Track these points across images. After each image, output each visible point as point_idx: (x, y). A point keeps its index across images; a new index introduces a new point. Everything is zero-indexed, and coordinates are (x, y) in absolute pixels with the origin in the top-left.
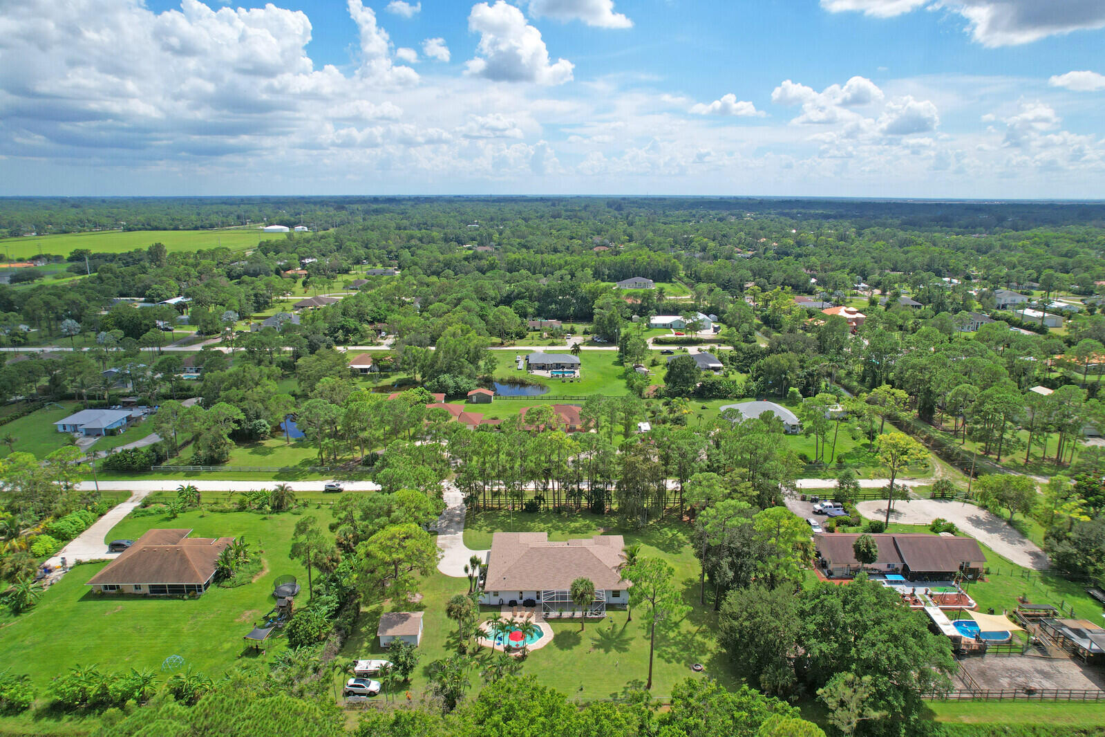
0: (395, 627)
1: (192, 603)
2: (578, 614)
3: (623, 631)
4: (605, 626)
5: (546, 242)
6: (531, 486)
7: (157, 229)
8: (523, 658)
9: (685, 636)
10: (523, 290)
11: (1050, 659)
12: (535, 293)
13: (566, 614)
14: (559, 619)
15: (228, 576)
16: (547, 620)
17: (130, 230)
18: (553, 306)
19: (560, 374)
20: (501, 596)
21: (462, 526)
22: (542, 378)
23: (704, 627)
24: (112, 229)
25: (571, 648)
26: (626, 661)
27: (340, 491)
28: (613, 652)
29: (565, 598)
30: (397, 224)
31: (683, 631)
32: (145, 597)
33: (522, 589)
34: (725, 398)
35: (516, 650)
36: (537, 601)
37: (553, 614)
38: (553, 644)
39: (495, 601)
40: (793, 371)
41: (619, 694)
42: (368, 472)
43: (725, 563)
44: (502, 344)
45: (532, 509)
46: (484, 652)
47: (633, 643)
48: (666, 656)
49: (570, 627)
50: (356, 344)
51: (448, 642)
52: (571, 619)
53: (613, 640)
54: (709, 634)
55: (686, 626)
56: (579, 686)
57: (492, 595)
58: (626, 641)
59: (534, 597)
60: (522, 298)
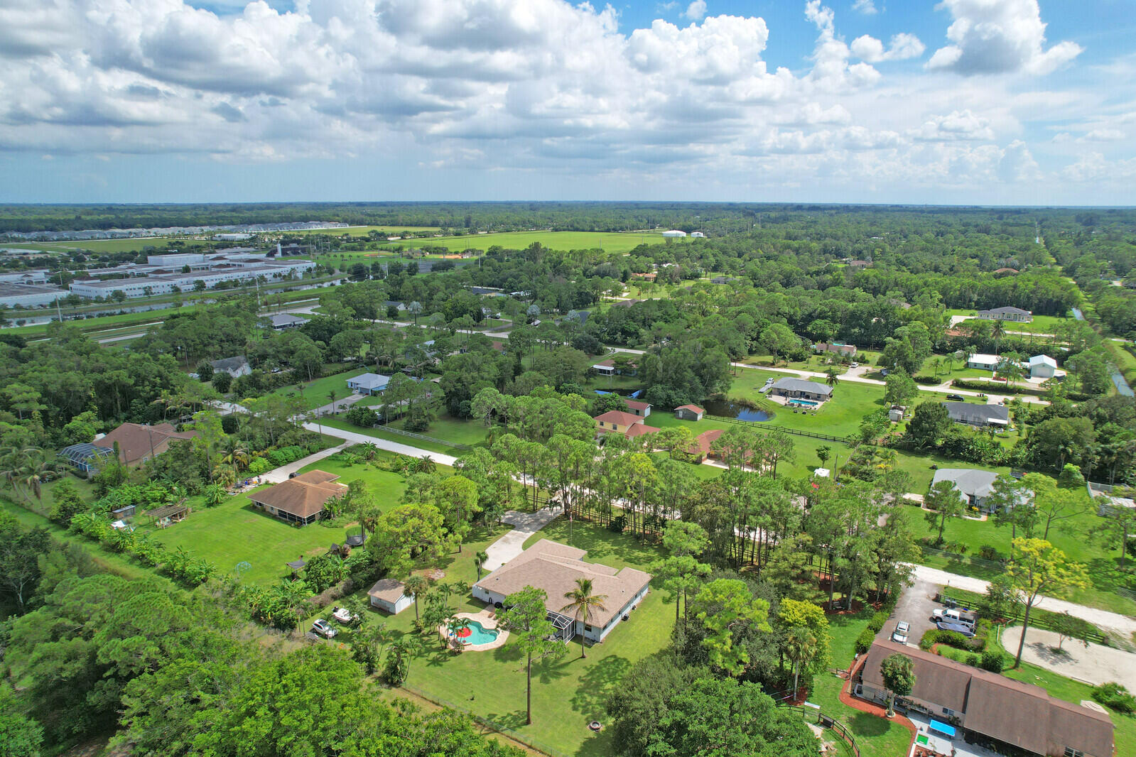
0: (384, 591)
1: (295, 530)
5: (928, 259)
6: (618, 504)
7: (577, 230)
8: (457, 653)
10: (827, 309)
12: (839, 314)
15: (329, 517)
16: (513, 629)
17: (557, 230)
18: (856, 330)
19: (796, 404)
20: (490, 595)
21: (540, 528)
22: (776, 405)
24: (544, 229)
25: (505, 662)
30: (787, 233)
32: (274, 517)
34: (975, 461)
38: (494, 651)
39: (486, 598)
40: (1081, 444)
44: (772, 365)
45: (616, 527)
48: (579, 703)
50: (632, 347)
56: (470, 696)
57: (483, 591)
60: (823, 318)
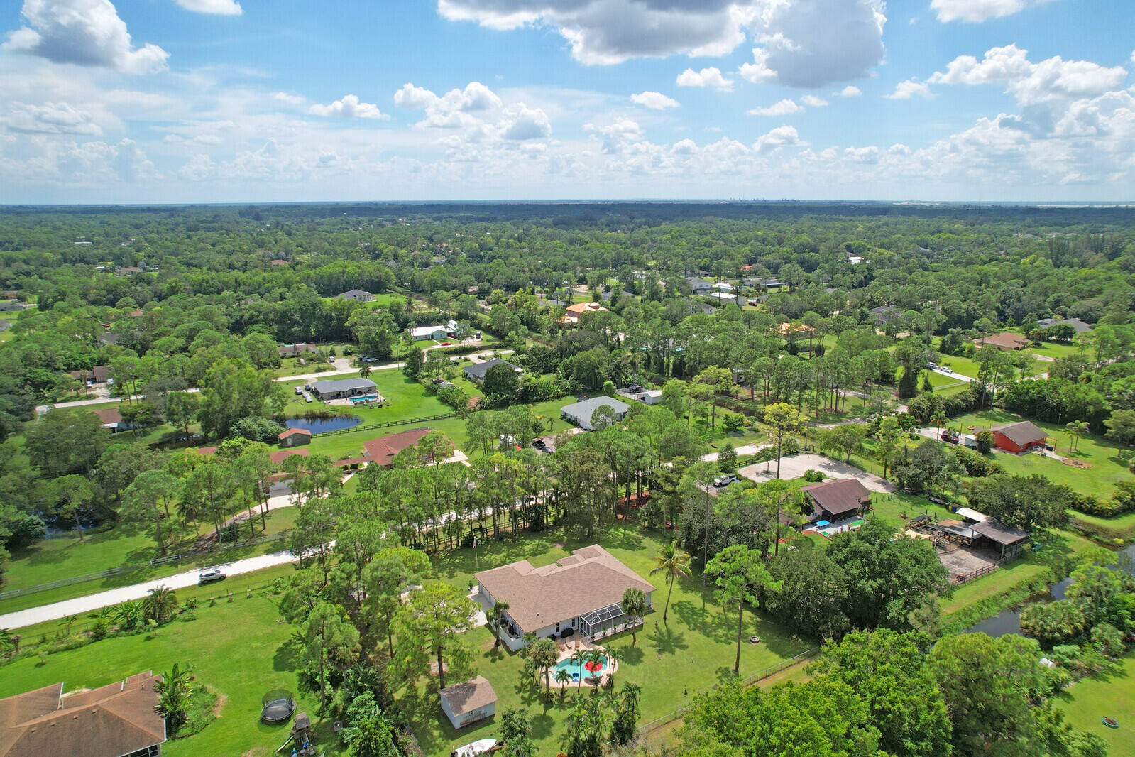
0: (469, 700)
3: (668, 630)
4: (649, 631)
8: (611, 684)
9: (719, 618)
11: (951, 552)
14: (606, 638)
15: (182, 721)
16: (595, 643)
20: (538, 634)
22: (345, 407)
25: (641, 661)
26: (697, 656)
27: (223, 578)
28: (677, 651)
29: (608, 615)
31: (714, 614)
33: (553, 621)
35: (596, 680)
36: (574, 629)
37: (597, 636)
41: (719, 685)
42: (236, 549)
46: (569, 694)
47: (685, 638)
48: (723, 639)
49: (621, 642)
52: (616, 635)
53: (669, 642)
55: (712, 609)
58: (679, 638)
59: (569, 625)
60: (256, 322)
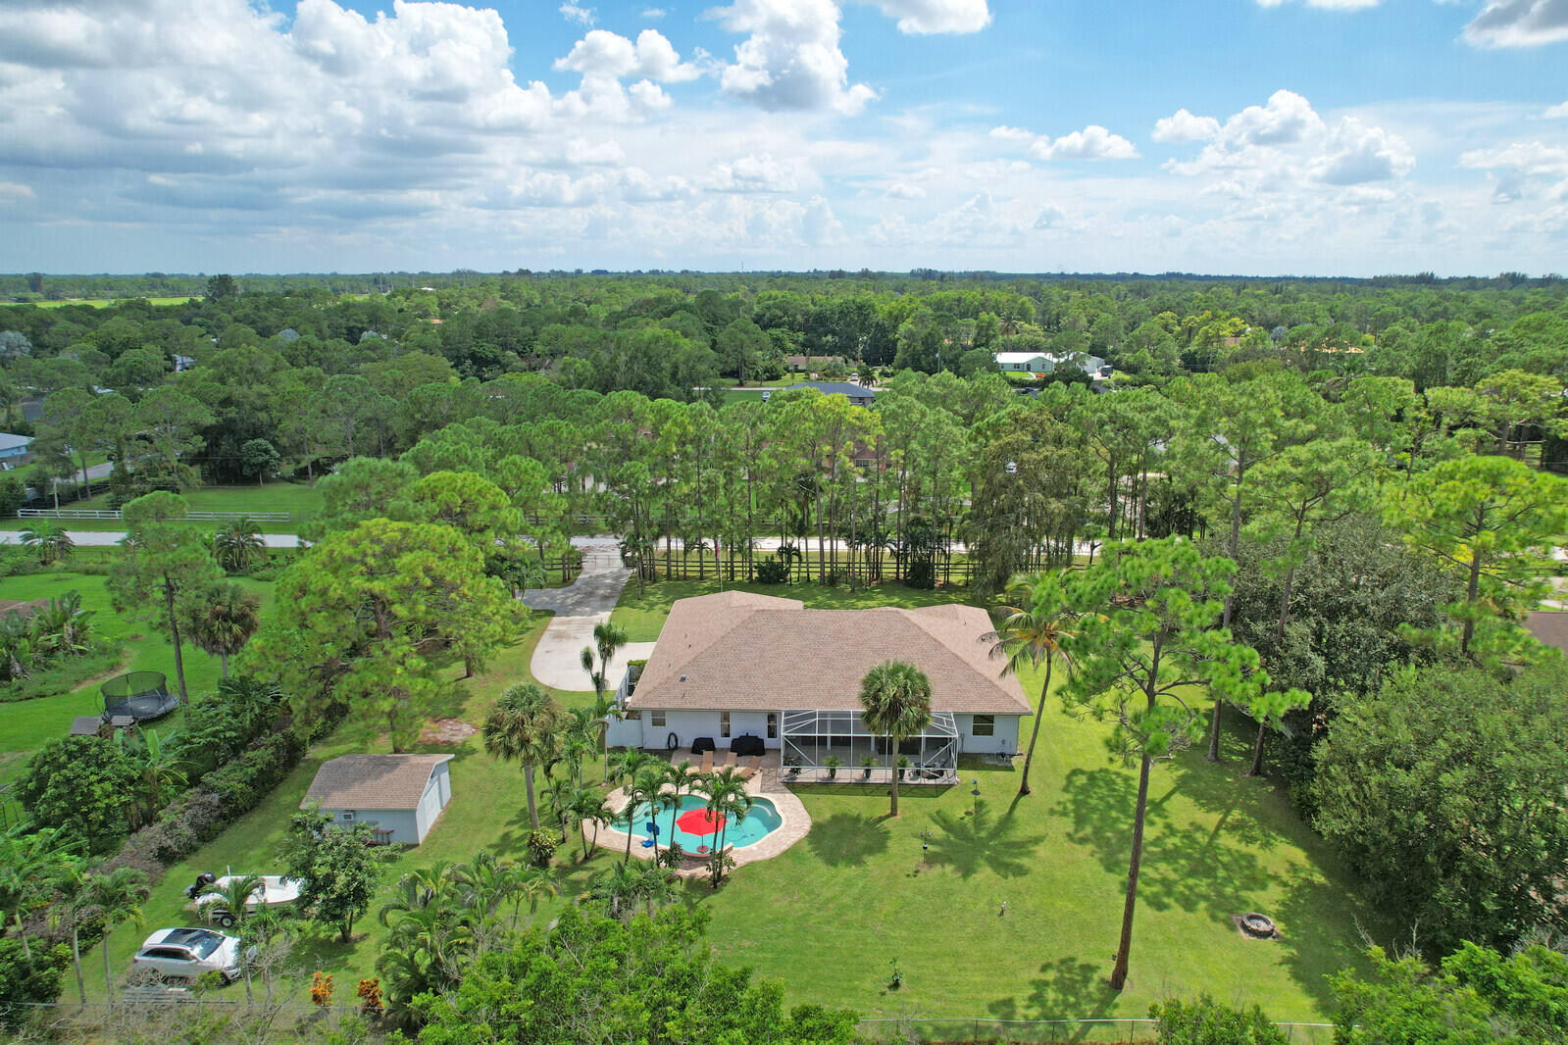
0: (356, 788)
2: (881, 775)
3: (1008, 821)
4: (956, 806)
8: (717, 882)
9: (1187, 836)
10: (780, 313)
12: (799, 318)
13: (846, 774)
14: (827, 786)
16: (792, 786)
20: (672, 725)
21: (613, 602)
23: (1236, 814)
25: (858, 861)
26: (1030, 903)
28: (985, 874)
29: (845, 726)
31: (1181, 823)
33: (728, 704)
35: (694, 860)
36: (769, 743)
37: (810, 774)
38: (807, 847)
39: (658, 739)
41: (1020, 1003)
43: (1299, 631)
44: (741, 385)
45: (771, 577)
46: (599, 864)
47: (1041, 850)
49: (857, 805)
51: (506, 836)
52: (862, 787)
53: (983, 844)
54: (1256, 833)
55: (1184, 811)
56: (886, 975)
57: (647, 719)
58: (1022, 847)
59: (760, 729)
60: (778, 326)
